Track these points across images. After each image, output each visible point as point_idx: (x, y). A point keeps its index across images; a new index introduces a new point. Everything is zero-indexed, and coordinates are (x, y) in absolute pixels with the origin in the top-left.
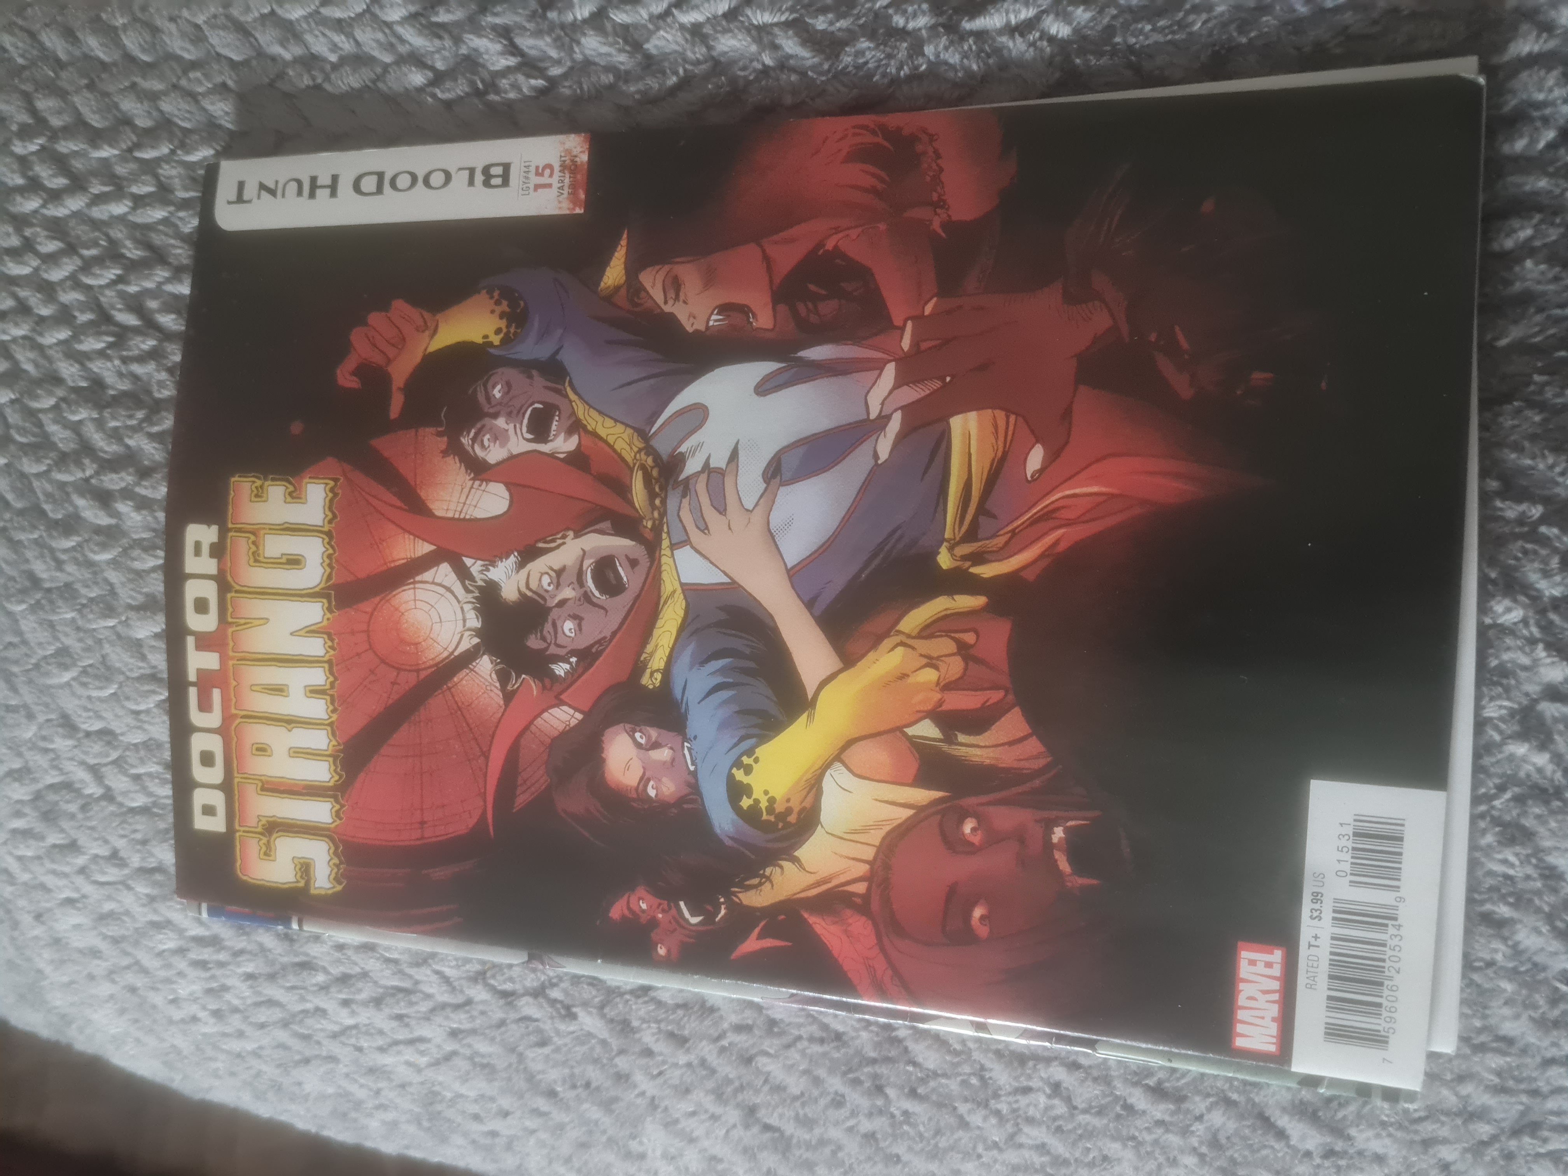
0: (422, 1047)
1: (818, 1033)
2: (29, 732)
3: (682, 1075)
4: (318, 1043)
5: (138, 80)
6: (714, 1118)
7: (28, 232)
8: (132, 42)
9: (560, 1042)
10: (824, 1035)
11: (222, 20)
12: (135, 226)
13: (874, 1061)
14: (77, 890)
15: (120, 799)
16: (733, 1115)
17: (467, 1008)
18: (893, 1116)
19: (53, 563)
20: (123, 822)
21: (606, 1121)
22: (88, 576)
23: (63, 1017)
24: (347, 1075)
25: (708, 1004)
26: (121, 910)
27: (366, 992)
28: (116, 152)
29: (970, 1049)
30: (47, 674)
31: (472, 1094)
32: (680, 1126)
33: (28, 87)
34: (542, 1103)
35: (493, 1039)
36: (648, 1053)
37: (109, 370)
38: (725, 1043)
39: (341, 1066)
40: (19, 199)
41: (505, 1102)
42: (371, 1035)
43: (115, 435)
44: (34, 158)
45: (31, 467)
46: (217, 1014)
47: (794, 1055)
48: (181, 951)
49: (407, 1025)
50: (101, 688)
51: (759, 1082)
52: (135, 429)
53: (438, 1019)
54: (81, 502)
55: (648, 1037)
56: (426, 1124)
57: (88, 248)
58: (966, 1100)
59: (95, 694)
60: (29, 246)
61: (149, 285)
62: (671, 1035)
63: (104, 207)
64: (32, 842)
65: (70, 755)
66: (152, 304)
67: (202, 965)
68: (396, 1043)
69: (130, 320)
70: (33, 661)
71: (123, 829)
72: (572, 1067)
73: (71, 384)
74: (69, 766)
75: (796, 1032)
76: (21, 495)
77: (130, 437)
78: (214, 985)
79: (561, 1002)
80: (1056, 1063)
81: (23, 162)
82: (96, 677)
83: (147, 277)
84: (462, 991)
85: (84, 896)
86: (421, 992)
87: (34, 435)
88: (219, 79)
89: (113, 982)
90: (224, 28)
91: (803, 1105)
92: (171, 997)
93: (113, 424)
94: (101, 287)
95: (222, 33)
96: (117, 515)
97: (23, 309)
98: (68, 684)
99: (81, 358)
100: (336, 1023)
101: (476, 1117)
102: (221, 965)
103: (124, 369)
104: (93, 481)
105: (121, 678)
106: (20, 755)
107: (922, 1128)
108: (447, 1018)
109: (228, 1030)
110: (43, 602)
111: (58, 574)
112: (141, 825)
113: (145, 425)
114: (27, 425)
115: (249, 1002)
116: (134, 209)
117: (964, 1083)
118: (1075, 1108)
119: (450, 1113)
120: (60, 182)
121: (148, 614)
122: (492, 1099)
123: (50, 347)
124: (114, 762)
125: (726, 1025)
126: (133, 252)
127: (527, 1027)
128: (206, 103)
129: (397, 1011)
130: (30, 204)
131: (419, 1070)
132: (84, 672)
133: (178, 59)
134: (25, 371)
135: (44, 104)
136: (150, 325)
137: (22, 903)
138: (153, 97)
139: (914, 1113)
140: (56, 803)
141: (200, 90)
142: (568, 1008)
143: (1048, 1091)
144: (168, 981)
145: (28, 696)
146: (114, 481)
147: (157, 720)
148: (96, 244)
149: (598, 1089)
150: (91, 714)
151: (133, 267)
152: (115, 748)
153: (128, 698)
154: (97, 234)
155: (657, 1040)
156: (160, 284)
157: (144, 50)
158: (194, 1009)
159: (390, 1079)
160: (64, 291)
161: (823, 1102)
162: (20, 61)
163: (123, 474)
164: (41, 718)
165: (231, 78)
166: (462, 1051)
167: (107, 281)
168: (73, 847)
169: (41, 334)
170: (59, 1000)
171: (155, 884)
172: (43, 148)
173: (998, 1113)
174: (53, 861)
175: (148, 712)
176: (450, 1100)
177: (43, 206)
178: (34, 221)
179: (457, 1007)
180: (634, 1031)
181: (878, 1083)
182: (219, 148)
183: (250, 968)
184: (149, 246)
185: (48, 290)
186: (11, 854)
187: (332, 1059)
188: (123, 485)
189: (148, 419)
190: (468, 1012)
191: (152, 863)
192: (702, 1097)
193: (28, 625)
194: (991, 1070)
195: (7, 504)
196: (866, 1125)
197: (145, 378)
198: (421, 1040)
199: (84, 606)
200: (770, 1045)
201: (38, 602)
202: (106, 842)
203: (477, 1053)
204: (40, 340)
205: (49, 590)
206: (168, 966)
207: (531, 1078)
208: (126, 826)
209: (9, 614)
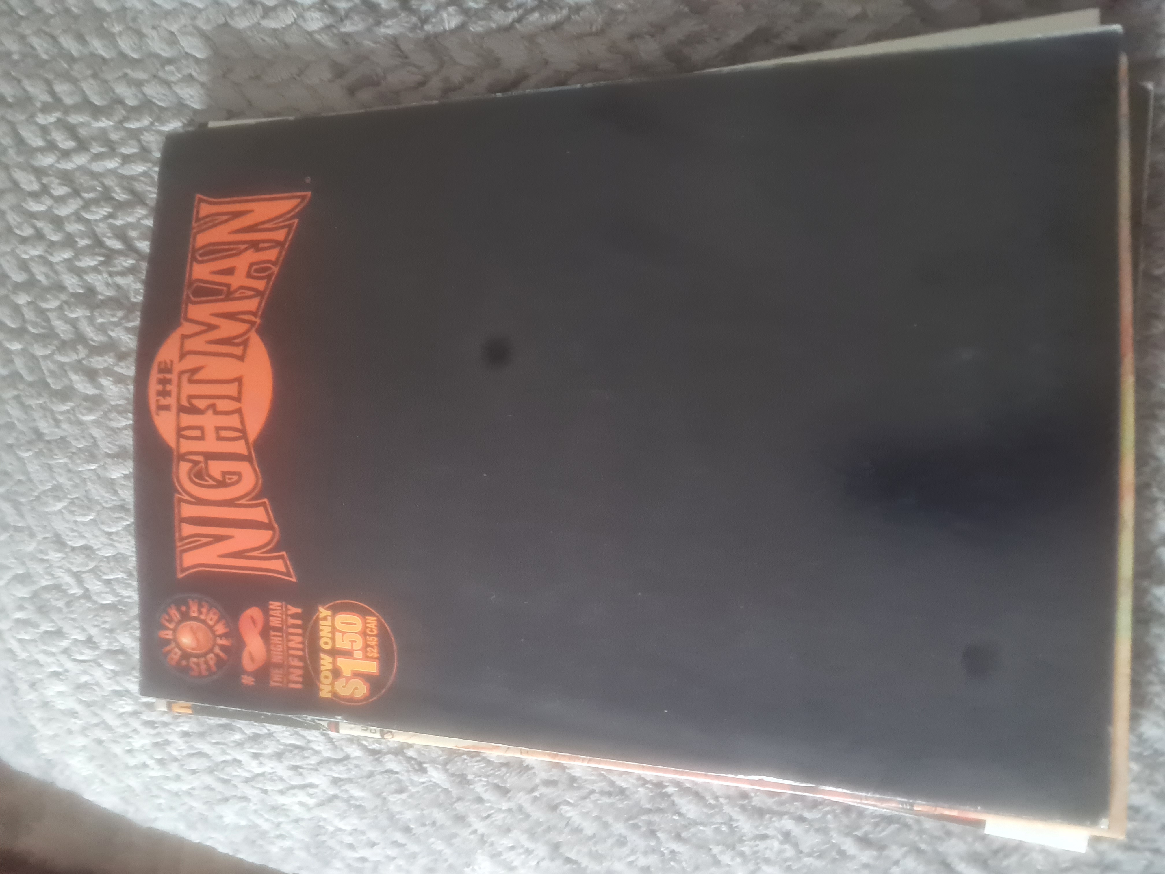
0: (311, 791)
1: (608, 789)
2: (30, 547)
3: (504, 818)
4: (235, 786)
5: (128, 71)
6: (528, 852)
7: (45, 181)
8: (125, 44)
9: (413, 790)
10: (612, 789)
11: (190, 29)
12: (122, 177)
13: (649, 811)
14: (61, 665)
15: (95, 598)
16: (541, 850)
17: (345, 762)
18: (663, 854)
19: (51, 421)
20: (96, 616)
21: (448, 851)
22: (77, 431)
23: (49, 761)
24: (256, 811)
25: (525, 764)
26: (93, 682)
27: (271, 748)
28: (111, 123)
29: (722, 804)
30: (45, 504)
31: (349, 828)
32: (502, 857)
33: (50, 76)
34: (399, 837)
35: (363, 787)
36: (480, 800)
37: (99, 280)
38: (537, 794)
39: (251, 804)
40: (39, 156)
41: (373, 835)
42: (274, 780)
43: (102, 329)
44: (52, 127)
45: (39, 351)
46: (161, 762)
47: (588, 805)
48: (135, 714)
49: (301, 774)
50: (84, 515)
51: (562, 824)
52: (116, 325)
53: (323, 770)
54: (74, 377)
55: (479, 788)
56: (313, 851)
57: (88, 192)
58: (718, 844)
59: (79, 519)
60: (45, 190)
61: (131, 219)
62: (497, 787)
63: (100, 163)
64: (30, 629)
65: (59, 564)
66: (133, 234)
67: (151, 724)
68: (293, 787)
69: (117, 245)
70: (36, 494)
71: (96, 620)
72: (423, 810)
73: (71, 291)
74: (59, 573)
75: (590, 787)
76: (31, 371)
77: (113, 330)
78: (159, 740)
79: (415, 759)
80: (786, 817)
81: (44, 130)
82: (81, 507)
83: (130, 214)
84: (342, 749)
85: (67, 671)
86: (312, 749)
87: (43, 328)
88: (186, 72)
89: (87, 736)
90: (191, 34)
91: (596, 843)
92: (128, 748)
93: (100, 320)
94: (96, 220)
95: (189, 38)
96: (100, 387)
97: (40, 236)
98: (60, 512)
99: (79, 272)
100: (248, 771)
101: (351, 847)
102: (165, 724)
103: (110, 280)
104: (84, 362)
105: (99, 508)
106: (23, 563)
107: (684, 864)
108: (331, 770)
109: (169, 774)
110: (45, 450)
111: (56, 430)
112: (109, 618)
113: (123, 321)
114: (38, 320)
115: (185, 753)
116: (122, 164)
117: (717, 830)
118: (801, 852)
119: (332, 843)
120: (70, 144)
121: (120, 460)
122: (363, 833)
123: (58, 264)
124: (93, 571)
125: (537, 781)
126: (121, 196)
127: (390, 778)
128: (177, 89)
129: (293, 763)
130: (47, 160)
131: (309, 809)
132: (72, 503)
133: (157, 56)
134: (40, 281)
135: (61, 88)
136: (131, 249)
137: (20, 674)
138: (139, 84)
139: (679, 853)
140: (48, 600)
141: (173, 79)
142: (420, 764)
143: (780, 837)
144: (126, 736)
145: (31, 520)
146: (99, 362)
147: (125, 539)
148: (93, 189)
149: (442, 827)
150: (76, 534)
151: (120, 206)
152: (92, 560)
153: (103, 523)
154: (95, 182)
155: (486, 790)
156: (139, 219)
157: (133, 50)
158: (143, 758)
159: (288, 816)
160: (69, 223)
161: (610, 842)
162: (45, 57)
163: (106, 357)
164: (40, 537)
165: (195, 71)
166: (341, 795)
167: (102, 216)
168: (59, 633)
169: (51, 255)
170: (46, 749)
171: (119, 662)
172: (59, 120)
173: (742, 854)
174: (45, 644)
175: (117, 533)
176: (332, 833)
177: (58, 162)
178: (50, 172)
179: (338, 761)
180: (468, 782)
181: (651, 828)
182: (185, 121)
183: (186, 728)
184: (132, 192)
185: (58, 222)
186: (14, 637)
187: (245, 798)
188: (106, 365)
189: (126, 318)
190: (346, 765)
191: (116, 647)
192: (519, 836)
193: (33, 467)
194: (737, 821)
195: (21, 377)
196: (643, 861)
197: (125, 287)
198: (311, 785)
199: (73, 453)
200: (571, 797)
201: (41, 451)
202: (84, 630)
203: (352, 797)
204: (51, 258)
205: (49, 442)
206: (126, 725)
207: (391, 817)
208: (98, 618)
209: (20, 459)
